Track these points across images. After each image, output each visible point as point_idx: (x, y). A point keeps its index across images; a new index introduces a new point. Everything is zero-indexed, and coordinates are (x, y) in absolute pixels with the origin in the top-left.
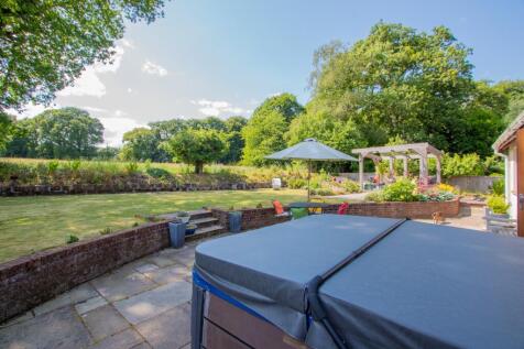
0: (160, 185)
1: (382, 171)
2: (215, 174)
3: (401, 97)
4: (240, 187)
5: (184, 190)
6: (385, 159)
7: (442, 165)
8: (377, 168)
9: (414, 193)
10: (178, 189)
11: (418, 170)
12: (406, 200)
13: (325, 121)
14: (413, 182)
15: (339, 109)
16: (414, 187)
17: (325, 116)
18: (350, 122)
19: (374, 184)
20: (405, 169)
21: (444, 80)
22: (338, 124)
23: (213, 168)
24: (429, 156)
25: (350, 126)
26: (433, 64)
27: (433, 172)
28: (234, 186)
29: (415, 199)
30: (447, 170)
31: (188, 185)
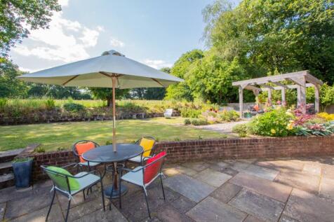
0: (71, 117)
1: (261, 101)
2: (121, 107)
3: (280, 40)
4: (139, 117)
5: (92, 120)
6: (264, 90)
7: (320, 94)
8: (257, 98)
9: (290, 126)
10: (86, 120)
11: (296, 100)
12: (278, 135)
13: (214, 62)
14: (288, 113)
15: (226, 53)
16: (290, 118)
17: (215, 58)
18: (234, 62)
19: (254, 112)
20: (283, 98)
21: (321, 19)
22: (224, 64)
23: (122, 102)
24: (308, 85)
25: (234, 65)
26: (310, 9)
27: (312, 100)
28: (135, 116)
29: (291, 134)
30: (326, 98)
31: (96, 116)
